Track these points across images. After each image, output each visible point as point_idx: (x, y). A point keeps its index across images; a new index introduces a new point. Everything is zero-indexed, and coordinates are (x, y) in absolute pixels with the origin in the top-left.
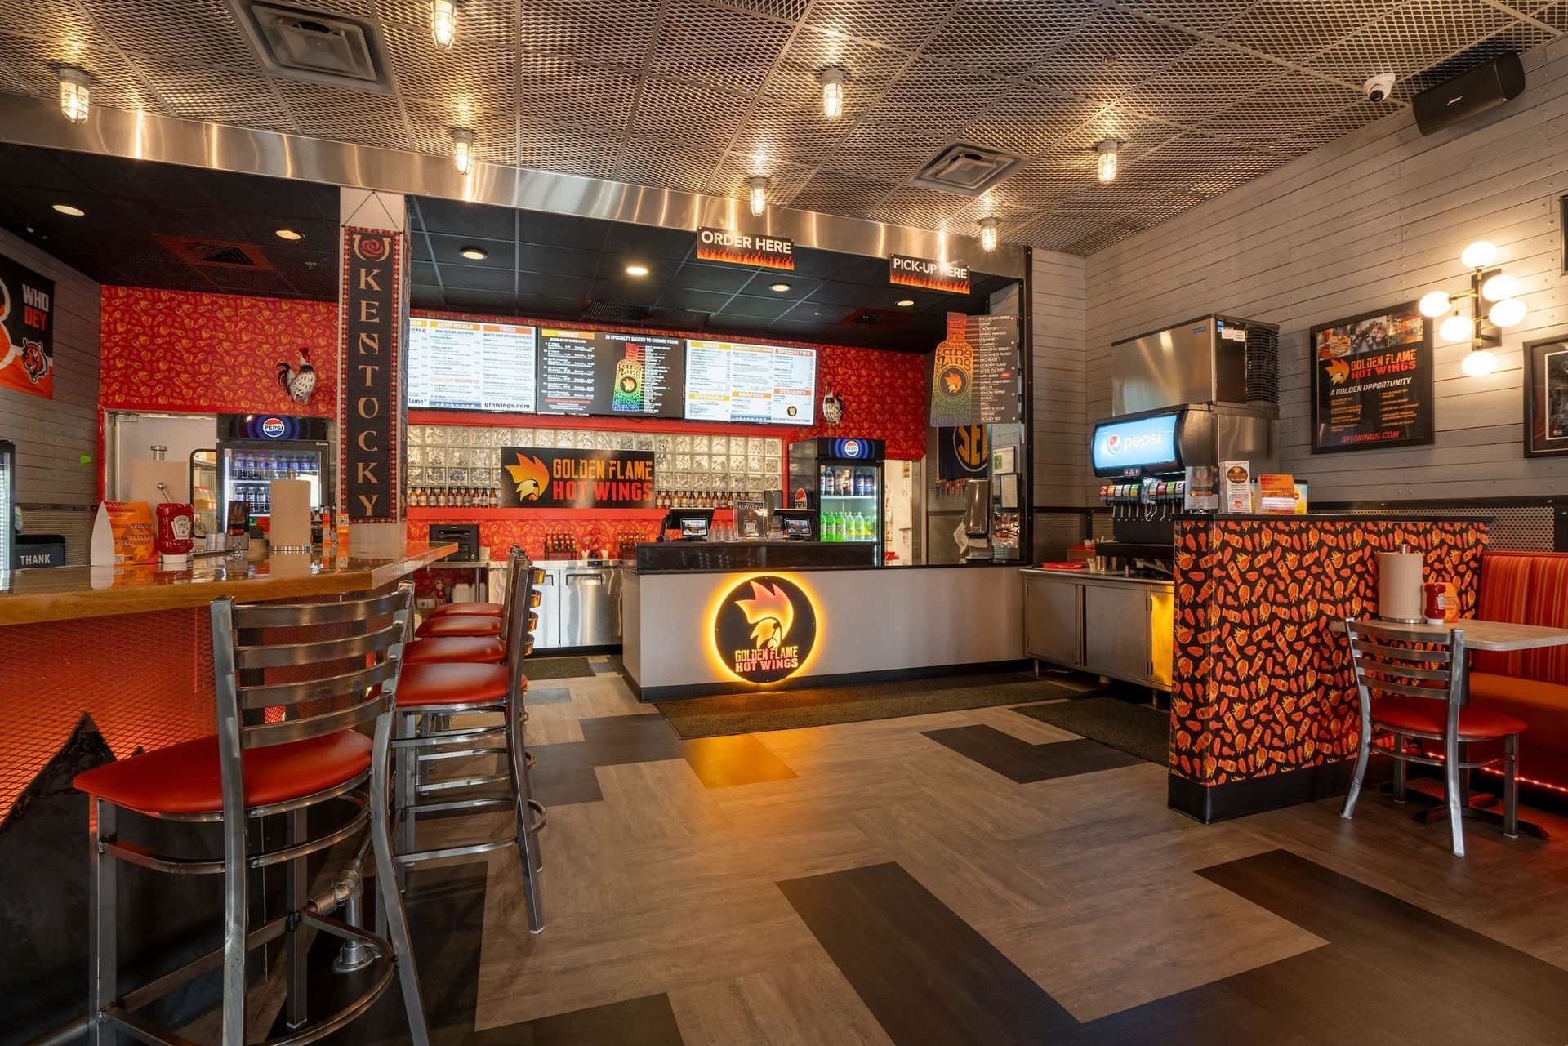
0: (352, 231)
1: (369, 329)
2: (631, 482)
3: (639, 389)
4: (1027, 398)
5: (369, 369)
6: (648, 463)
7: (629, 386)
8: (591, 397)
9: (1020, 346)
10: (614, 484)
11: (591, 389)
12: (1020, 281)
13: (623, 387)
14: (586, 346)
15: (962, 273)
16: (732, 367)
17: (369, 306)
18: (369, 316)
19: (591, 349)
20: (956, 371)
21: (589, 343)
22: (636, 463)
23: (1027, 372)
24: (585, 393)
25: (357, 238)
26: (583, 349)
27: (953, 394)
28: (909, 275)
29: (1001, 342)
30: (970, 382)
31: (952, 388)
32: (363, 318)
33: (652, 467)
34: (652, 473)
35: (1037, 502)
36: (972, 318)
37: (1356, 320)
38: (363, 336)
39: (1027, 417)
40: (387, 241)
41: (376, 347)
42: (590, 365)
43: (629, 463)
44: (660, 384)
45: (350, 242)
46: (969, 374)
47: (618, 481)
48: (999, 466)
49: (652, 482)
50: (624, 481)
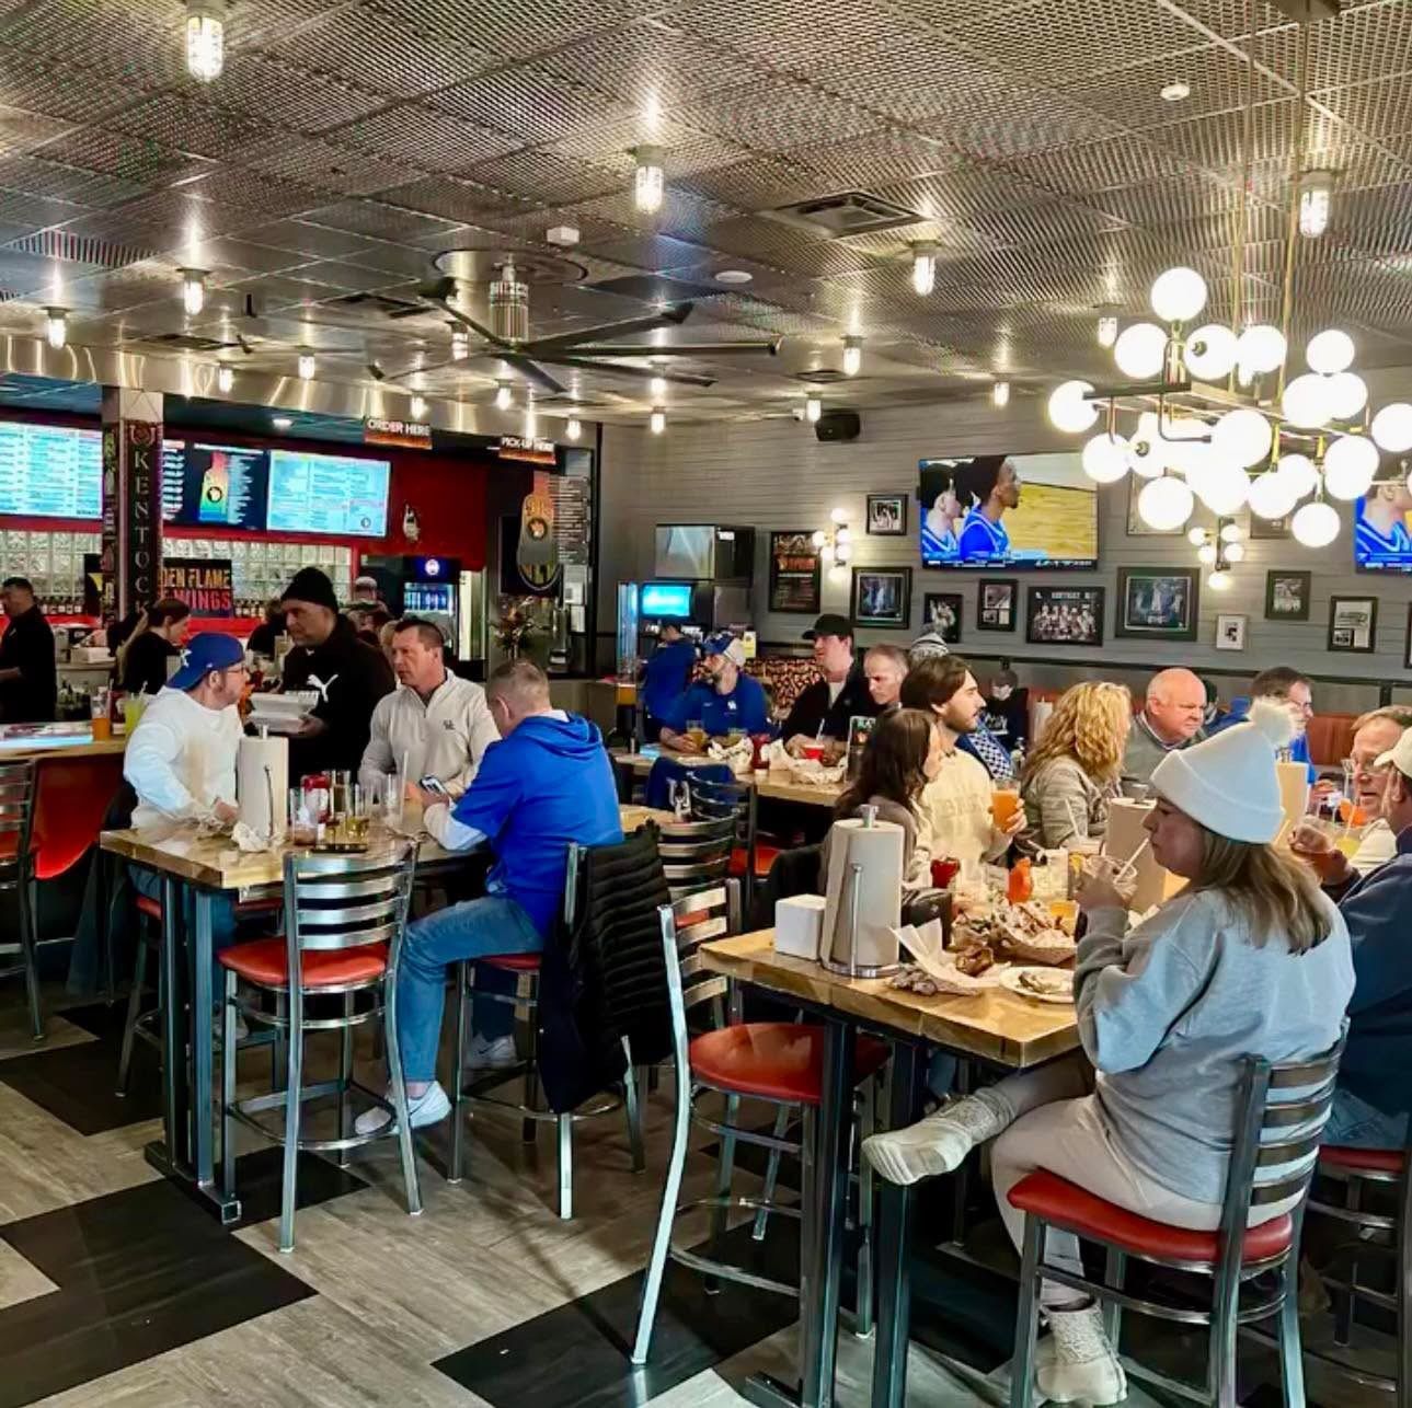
0: (128, 423)
1: (142, 499)
2: (210, 590)
3: (224, 499)
4: (594, 545)
5: (142, 530)
6: (227, 572)
7: (215, 495)
8: (179, 506)
9: (590, 502)
10: (194, 593)
11: (179, 498)
12: (592, 451)
13: (209, 496)
14: (176, 455)
15: (549, 448)
16: (312, 478)
17: (142, 481)
18: (142, 489)
19: (181, 458)
20: (542, 521)
21: (180, 452)
22: (214, 572)
23: (595, 525)
24: (173, 502)
25: (133, 427)
26: (173, 458)
27: (537, 538)
28: (513, 450)
29: (576, 498)
30: (551, 531)
31: (537, 534)
32: (138, 490)
33: (230, 575)
34: (230, 582)
35: (600, 629)
36: (554, 477)
37: (793, 533)
38: (138, 504)
39: (593, 562)
40: (153, 429)
41: (146, 512)
42: (179, 474)
43: (208, 572)
44: (245, 495)
45: (128, 431)
46: (550, 523)
47: (197, 590)
48: (570, 597)
49: (231, 591)
50: (203, 590)
